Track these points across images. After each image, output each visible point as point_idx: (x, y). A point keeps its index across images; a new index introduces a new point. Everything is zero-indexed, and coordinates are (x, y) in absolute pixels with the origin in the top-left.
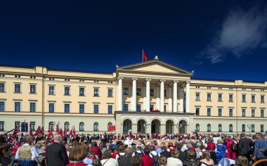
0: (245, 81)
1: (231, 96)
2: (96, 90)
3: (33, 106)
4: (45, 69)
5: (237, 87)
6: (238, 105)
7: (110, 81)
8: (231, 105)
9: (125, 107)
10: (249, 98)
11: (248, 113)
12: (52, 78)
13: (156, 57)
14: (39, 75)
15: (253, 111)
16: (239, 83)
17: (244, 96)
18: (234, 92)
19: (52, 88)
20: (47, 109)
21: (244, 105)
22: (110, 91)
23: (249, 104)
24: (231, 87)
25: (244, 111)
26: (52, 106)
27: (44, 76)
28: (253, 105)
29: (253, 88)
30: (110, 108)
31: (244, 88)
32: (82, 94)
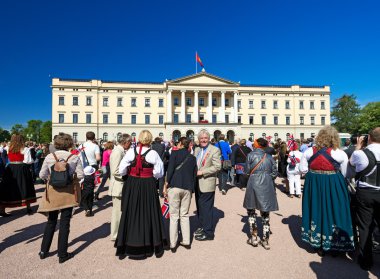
0: (302, 87)
1: (287, 103)
2: (147, 100)
3: (89, 118)
4: (100, 82)
5: (293, 93)
6: (295, 112)
7: (161, 91)
8: (288, 112)
9: (175, 117)
10: (307, 105)
11: (307, 121)
12: (106, 90)
13: (203, 70)
14: (94, 88)
15: (312, 118)
16: (296, 88)
17: (301, 103)
18: (290, 98)
19: (106, 99)
20: (101, 120)
21: (302, 112)
22: (161, 101)
23: (307, 111)
24: (287, 93)
25: (302, 118)
26: (106, 117)
27: (99, 89)
28: (312, 112)
29: (312, 94)
30: (161, 118)
31: (301, 94)
32: (134, 105)
